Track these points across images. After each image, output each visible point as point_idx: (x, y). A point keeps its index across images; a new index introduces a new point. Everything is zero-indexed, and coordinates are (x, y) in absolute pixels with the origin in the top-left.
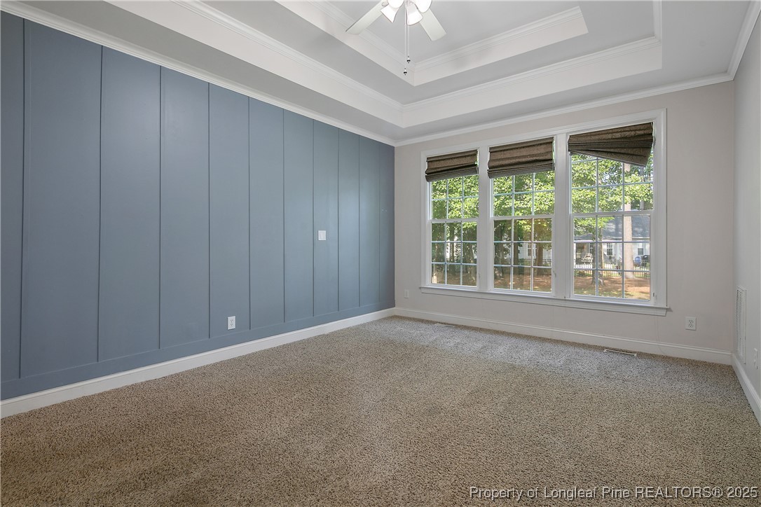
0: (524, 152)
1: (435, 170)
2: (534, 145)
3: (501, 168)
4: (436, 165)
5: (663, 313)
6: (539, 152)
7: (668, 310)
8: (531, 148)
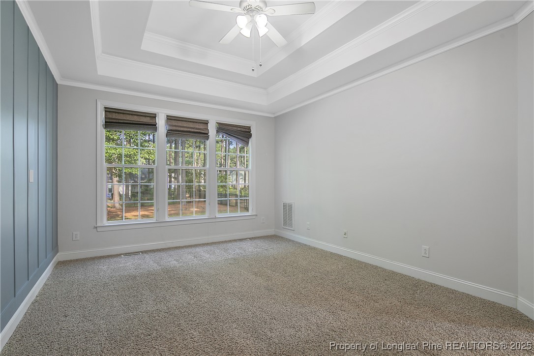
0: (191, 125)
1: (117, 121)
2: (197, 122)
3: (177, 132)
4: (114, 116)
5: (254, 217)
6: (199, 127)
7: (256, 215)
8: (196, 124)
